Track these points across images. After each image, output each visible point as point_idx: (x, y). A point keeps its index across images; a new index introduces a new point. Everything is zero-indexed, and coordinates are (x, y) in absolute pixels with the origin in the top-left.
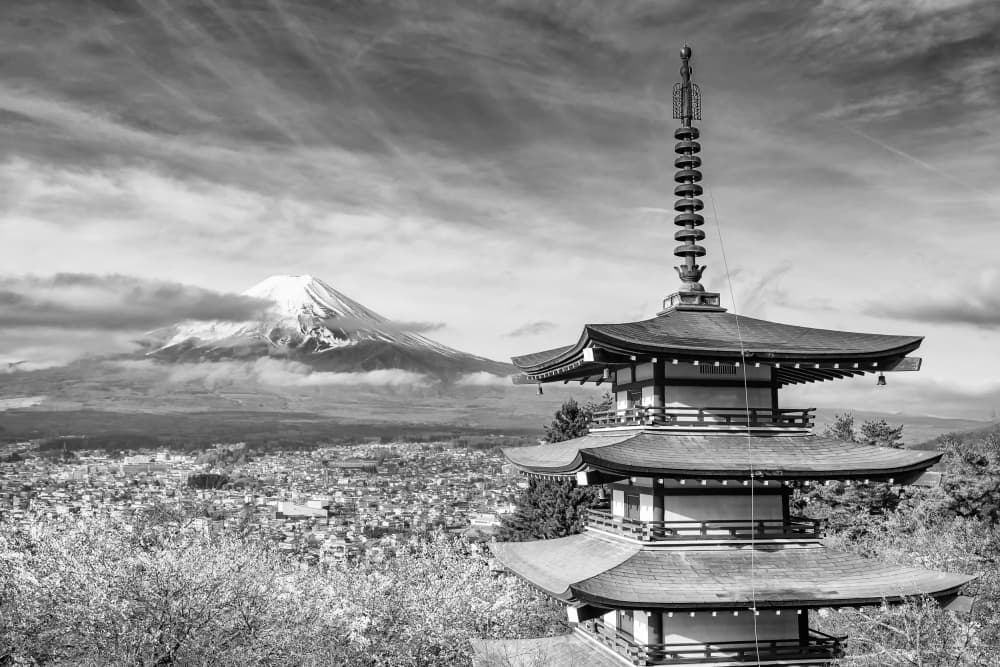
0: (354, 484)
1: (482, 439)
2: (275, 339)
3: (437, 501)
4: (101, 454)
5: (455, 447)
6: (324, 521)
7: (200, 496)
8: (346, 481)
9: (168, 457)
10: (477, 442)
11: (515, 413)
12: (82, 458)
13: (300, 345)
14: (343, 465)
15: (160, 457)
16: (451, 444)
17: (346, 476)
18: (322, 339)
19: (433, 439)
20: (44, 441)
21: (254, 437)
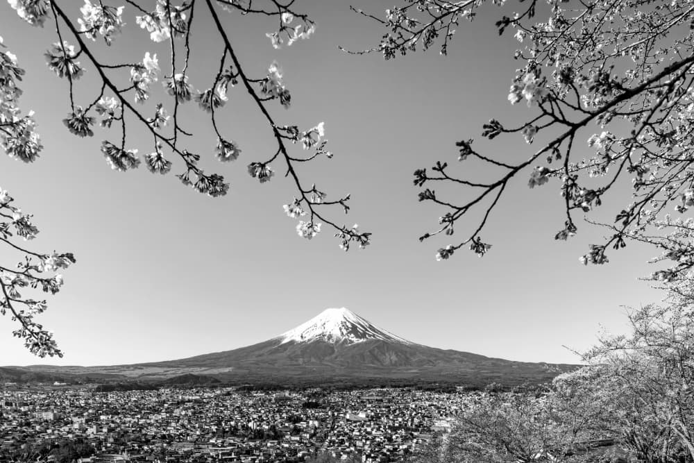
0: (374, 407)
1: (429, 386)
2: (329, 339)
3: (416, 415)
4: (261, 393)
5: (416, 390)
6: (368, 423)
7: (309, 411)
8: (370, 405)
9: (290, 394)
10: (427, 387)
11: (442, 373)
12: (255, 395)
13: (341, 342)
14: (367, 398)
15: (287, 394)
16: (414, 388)
17: (370, 403)
18: (350, 339)
19: (405, 386)
20: (238, 387)
21: (324, 385)
